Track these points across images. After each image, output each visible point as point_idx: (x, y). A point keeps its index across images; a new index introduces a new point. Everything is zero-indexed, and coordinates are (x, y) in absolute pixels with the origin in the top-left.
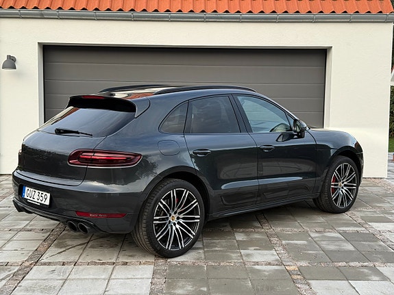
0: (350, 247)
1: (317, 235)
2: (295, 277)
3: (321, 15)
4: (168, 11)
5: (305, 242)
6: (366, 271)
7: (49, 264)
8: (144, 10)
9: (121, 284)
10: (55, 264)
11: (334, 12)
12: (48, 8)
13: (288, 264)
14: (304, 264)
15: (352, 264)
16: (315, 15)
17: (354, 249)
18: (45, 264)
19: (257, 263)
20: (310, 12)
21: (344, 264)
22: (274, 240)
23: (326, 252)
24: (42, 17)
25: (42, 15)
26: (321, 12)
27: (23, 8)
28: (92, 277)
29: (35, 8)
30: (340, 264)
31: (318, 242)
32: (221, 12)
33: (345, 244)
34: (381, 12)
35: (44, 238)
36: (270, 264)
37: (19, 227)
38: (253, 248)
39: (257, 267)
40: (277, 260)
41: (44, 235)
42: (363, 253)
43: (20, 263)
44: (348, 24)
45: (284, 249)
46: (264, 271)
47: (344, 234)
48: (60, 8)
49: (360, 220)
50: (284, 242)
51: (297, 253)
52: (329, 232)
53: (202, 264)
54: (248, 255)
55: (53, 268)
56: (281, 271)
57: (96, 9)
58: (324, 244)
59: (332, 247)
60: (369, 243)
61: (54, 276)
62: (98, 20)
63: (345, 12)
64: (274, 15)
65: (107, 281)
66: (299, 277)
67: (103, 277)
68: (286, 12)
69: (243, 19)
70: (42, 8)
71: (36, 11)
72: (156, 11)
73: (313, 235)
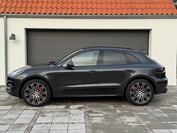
0: (166, 115)
1: (151, 110)
2: (146, 128)
3: (147, 16)
4: (81, 14)
5: (147, 114)
6: (175, 125)
7: (41, 124)
8: (71, 14)
9: (73, 132)
10: (43, 123)
11: (152, 14)
12: (29, 13)
13: (142, 123)
14: (149, 122)
15: (169, 122)
16: (144, 15)
17: (168, 116)
18: (38, 124)
19: (129, 123)
20: (142, 14)
21: (165, 122)
22: (134, 113)
23: (157, 118)
24: (27, 17)
25: (27, 16)
26: (147, 14)
27: (18, 13)
28: (60, 129)
29: (24, 13)
30: (164, 122)
31: (153, 113)
32: (104, 14)
33: (164, 114)
34: (172, 14)
35: (35, 113)
36: (134, 123)
37: (23, 108)
38: (125, 116)
39: (129, 124)
40: (137, 121)
41: (35, 111)
42: (173, 118)
43: (28, 124)
44: (158, 19)
45: (139, 116)
46: (132, 126)
47: (162, 110)
48: (34, 13)
49: (168, 104)
50: (138, 114)
51: (145, 118)
52: (156, 109)
53: (105, 123)
54: (124, 119)
55: (42, 125)
56: (139, 126)
57: (50, 14)
58: (155, 114)
59: (159, 115)
60: (174, 114)
61: (44, 128)
62: (51, 18)
63: (157, 14)
64: (127, 16)
65: (67, 130)
66: (148, 128)
67: (65, 129)
68: (132, 14)
69: (113, 17)
70: (27, 13)
71: (24, 15)
72: (76, 14)
73: (150, 110)
